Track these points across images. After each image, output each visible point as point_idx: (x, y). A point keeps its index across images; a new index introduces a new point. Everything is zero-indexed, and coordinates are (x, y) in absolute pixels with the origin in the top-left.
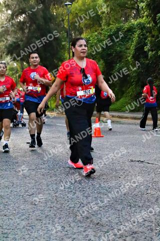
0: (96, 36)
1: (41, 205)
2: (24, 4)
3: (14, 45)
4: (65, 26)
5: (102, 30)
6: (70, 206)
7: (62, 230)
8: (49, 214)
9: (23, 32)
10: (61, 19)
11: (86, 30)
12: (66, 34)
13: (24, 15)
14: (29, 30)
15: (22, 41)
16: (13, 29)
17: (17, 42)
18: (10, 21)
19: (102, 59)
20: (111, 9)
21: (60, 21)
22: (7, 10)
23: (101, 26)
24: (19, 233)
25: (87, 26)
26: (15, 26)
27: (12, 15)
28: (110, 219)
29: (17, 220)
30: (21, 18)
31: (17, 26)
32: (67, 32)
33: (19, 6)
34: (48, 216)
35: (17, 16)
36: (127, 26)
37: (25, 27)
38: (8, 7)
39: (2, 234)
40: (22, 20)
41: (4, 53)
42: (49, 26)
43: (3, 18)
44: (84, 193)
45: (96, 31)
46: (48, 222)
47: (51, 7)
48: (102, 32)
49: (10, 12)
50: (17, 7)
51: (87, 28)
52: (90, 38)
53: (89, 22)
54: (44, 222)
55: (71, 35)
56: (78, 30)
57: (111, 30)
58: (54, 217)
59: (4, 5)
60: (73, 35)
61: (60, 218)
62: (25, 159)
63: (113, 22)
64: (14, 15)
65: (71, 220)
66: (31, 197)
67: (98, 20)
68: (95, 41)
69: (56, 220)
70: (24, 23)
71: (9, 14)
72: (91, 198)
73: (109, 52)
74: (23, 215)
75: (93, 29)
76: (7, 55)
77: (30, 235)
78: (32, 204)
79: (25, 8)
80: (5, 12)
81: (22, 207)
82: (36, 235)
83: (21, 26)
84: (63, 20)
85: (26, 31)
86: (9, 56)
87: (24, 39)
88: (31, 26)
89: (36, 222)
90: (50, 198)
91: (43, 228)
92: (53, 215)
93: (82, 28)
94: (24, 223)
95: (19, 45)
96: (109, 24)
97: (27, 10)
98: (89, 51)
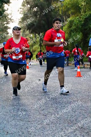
0: (78, 18)
1: (49, 116)
2: (37, 1)
3: (31, 24)
4: (60, 13)
5: (81, 15)
6: (65, 117)
7: (61, 131)
8: (53, 121)
9: (36, 17)
10: (57, 9)
11: (72, 16)
12: (60, 17)
13: (37, 8)
14: (40, 16)
15: (35, 22)
16: (31, 15)
17: (33, 23)
18: (29, 11)
19: (81, 32)
20: (87, 3)
21: (57, 11)
22: (27, 5)
23: (81, 13)
24: (37, 132)
25: (72, 13)
26: (32, 14)
27: (31, 8)
28: (89, 125)
29: (36, 124)
30: (35, 9)
31: (33, 14)
32: (61, 17)
33: (34, 2)
34: (53, 122)
35: (33, 8)
37: (37, 14)
38: (28, 3)
39: (28, 132)
40: (36, 10)
41: (25, 29)
42: (51, 13)
43: (25, 9)
44: (73, 110)
45: (78, 16)
46: (53, 126)
47: (52, 3)
48: (81, 16)
49: (29, 6)
50: (33, 3)
51: (72, 14)
52: (74, 20)
53: (74, 11)
54: (51, 126)
55: (63, 18)
56: (67, 16)
57: (87, 15)
58: (56, 123)
59: (26, 2)
60: (64, 18)
61: (60, 124)
62: (38, 89)
63: (88, 10)
64: (32, 7)
65: (66, 125)
66: (43, 111)
67: (79, 10)
68: (77, 22)
69: (58, 125)
70: (37, 12)
71: (29, 7)
72: (77, 112)
73: (86, 28)
74: (39, 122)
75: (76, 15)
76: (27, 30)
77: (44, 133)
78: (43, 115)
79: (37, 4)
80: (26, 6)
81: (38, 117)
82: (47, 133)
83: (35, 14)
84: (59, 10)
85: (38, 16)
86: (28, 30)
87: (37, 21)
88: (41, 13)
89: (46, 126)
90: (54, 112)
91: (51, 129)
92: (55, 122)
93: (70, 14)
94: (40, 126)
95: (34, 25)
96: (85, 12)
97: (39, 4)
98: (73, 27)
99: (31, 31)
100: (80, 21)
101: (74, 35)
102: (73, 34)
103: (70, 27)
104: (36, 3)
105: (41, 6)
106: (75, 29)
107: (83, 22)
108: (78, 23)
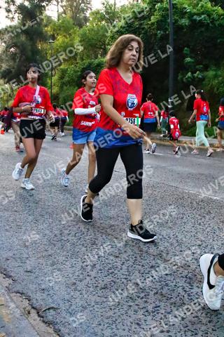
0: (72, 68)
3: (7, 71)
5: (77, 63)
9: (15, 62)
14: (20, 60)
15: (14, 68)
16: (7, 58)
17: (10, 69)
18: (4, 52)
21: (44, 54)
23: (76, 60)
26: (9, 57)
33: (12, 40)
35: (10, 48)
36: (96, 61)
37: (17, 57)
40: (13, 51)
45: (72, 64)
47: (38, 43)
48: (77, 65)
52: (67, 69)
57: (85, 64)
63: (86, 58)
64: (8, 47)
68: (72, 72)
70: (15, 54)
71: (3, 46)
75: (70, 63)
76: (1, 78)
79: (16, 43)
83: (13, 57)
84: (46, 54)
85: (17, 60)
86: (3, 79)
87: (16, 67)
88: (21, 57)
95: (11, 72)
96: (82, 60)
97: (19, 44)
98: (66, 79)
99: (6, 80)
100: (75, 72)
101: (67, 90)
102: (65, 88)
103: (62, 78)
104: (14, 41)
105: (22, 45)
106: (69, 82)
107: (79, 73)
108: (72, 74)
